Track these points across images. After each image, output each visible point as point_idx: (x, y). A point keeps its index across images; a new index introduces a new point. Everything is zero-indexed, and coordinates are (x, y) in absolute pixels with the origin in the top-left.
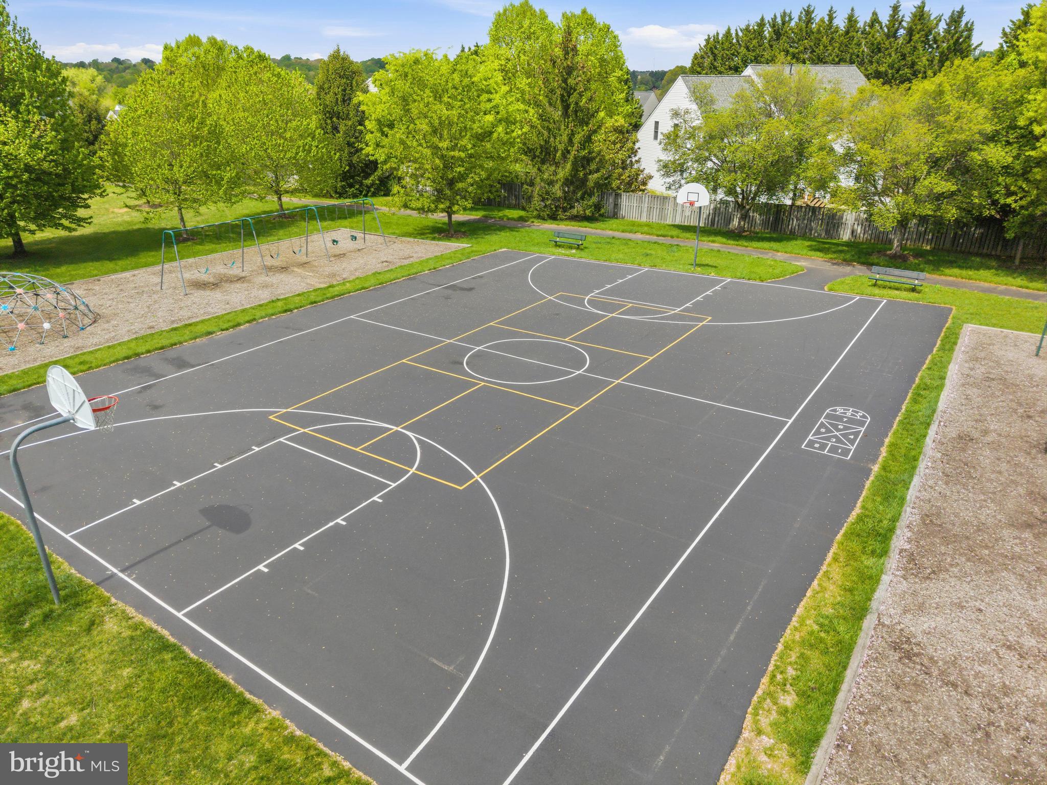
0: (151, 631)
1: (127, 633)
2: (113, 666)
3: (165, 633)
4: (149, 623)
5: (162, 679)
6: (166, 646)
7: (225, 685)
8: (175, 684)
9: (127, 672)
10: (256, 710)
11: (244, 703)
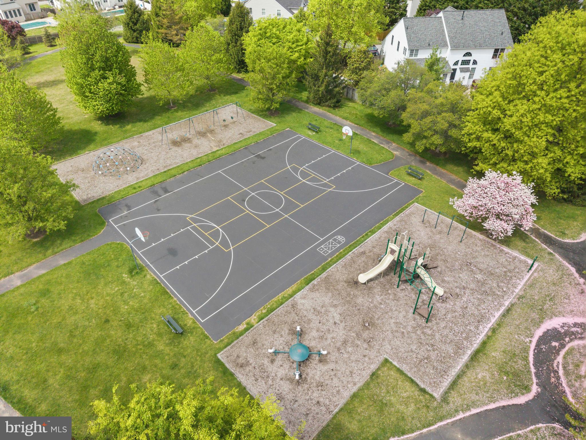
0: (155, 279)
1: (151, 279)
2: (149, 285)
3: (158, 280)
4: (155, 277)
5: (157, 290)
6: (158, 283)
7: (168, 292)
8: (159, 291)
9: (151, 287)
10: (172, 298)
11: (170, 296)
